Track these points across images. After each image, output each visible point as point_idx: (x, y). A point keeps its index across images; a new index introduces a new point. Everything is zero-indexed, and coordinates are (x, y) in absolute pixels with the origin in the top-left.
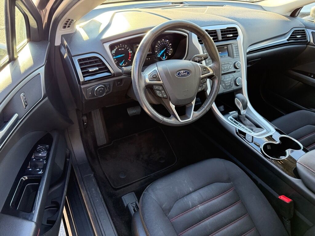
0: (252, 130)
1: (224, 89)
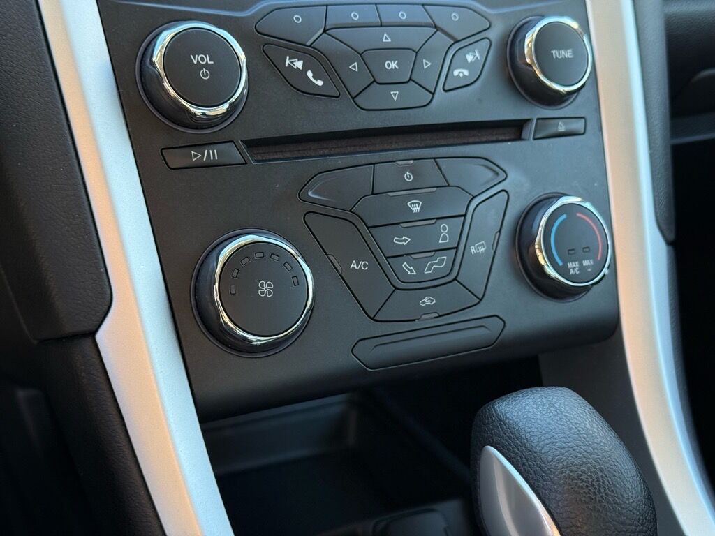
1: (373, 319)
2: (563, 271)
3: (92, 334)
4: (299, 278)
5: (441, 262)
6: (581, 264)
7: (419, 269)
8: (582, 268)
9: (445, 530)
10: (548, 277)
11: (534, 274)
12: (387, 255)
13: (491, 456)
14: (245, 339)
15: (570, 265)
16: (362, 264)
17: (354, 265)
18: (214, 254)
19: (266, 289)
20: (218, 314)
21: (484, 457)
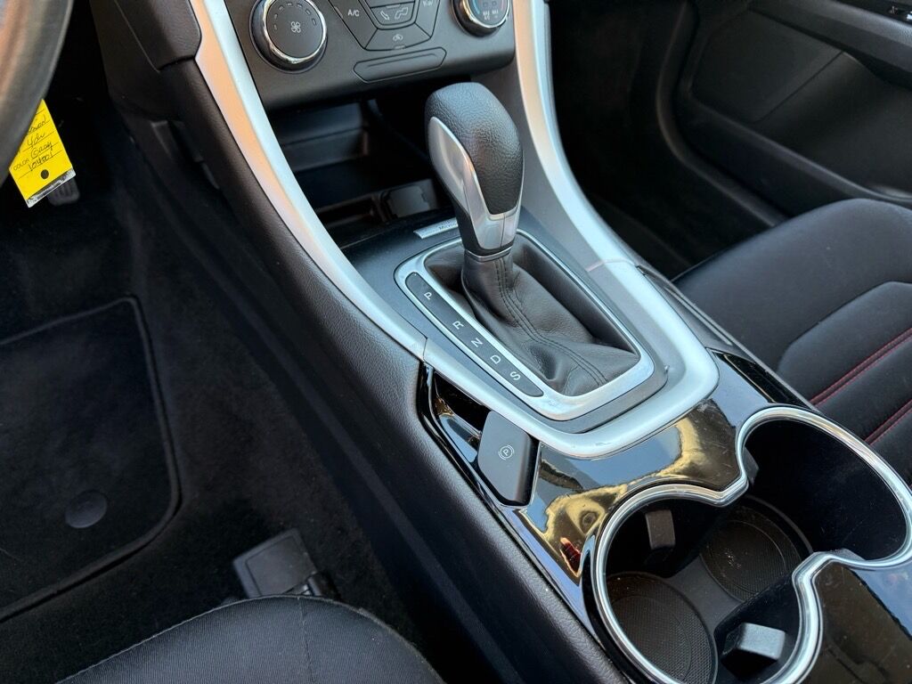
0: (547, 367)
1: (365, 49)
2: (480, 17)
3: (193, 58)
4: (316, 21)
5: (405, 11)
6: (491, 13)
7: (392, 17)
8: (491, 15)
9: (422, 195)
10: (472, 22)
11: (463, 20)
12: (371, 6)
13: (435, 122)
14: (287, 61)
15: (484, 14)
16: (355, 12)
17: (350, 13)
18: (261, 4)
19: (296, 27)
20: (268, 44)
21: (431, 124)
